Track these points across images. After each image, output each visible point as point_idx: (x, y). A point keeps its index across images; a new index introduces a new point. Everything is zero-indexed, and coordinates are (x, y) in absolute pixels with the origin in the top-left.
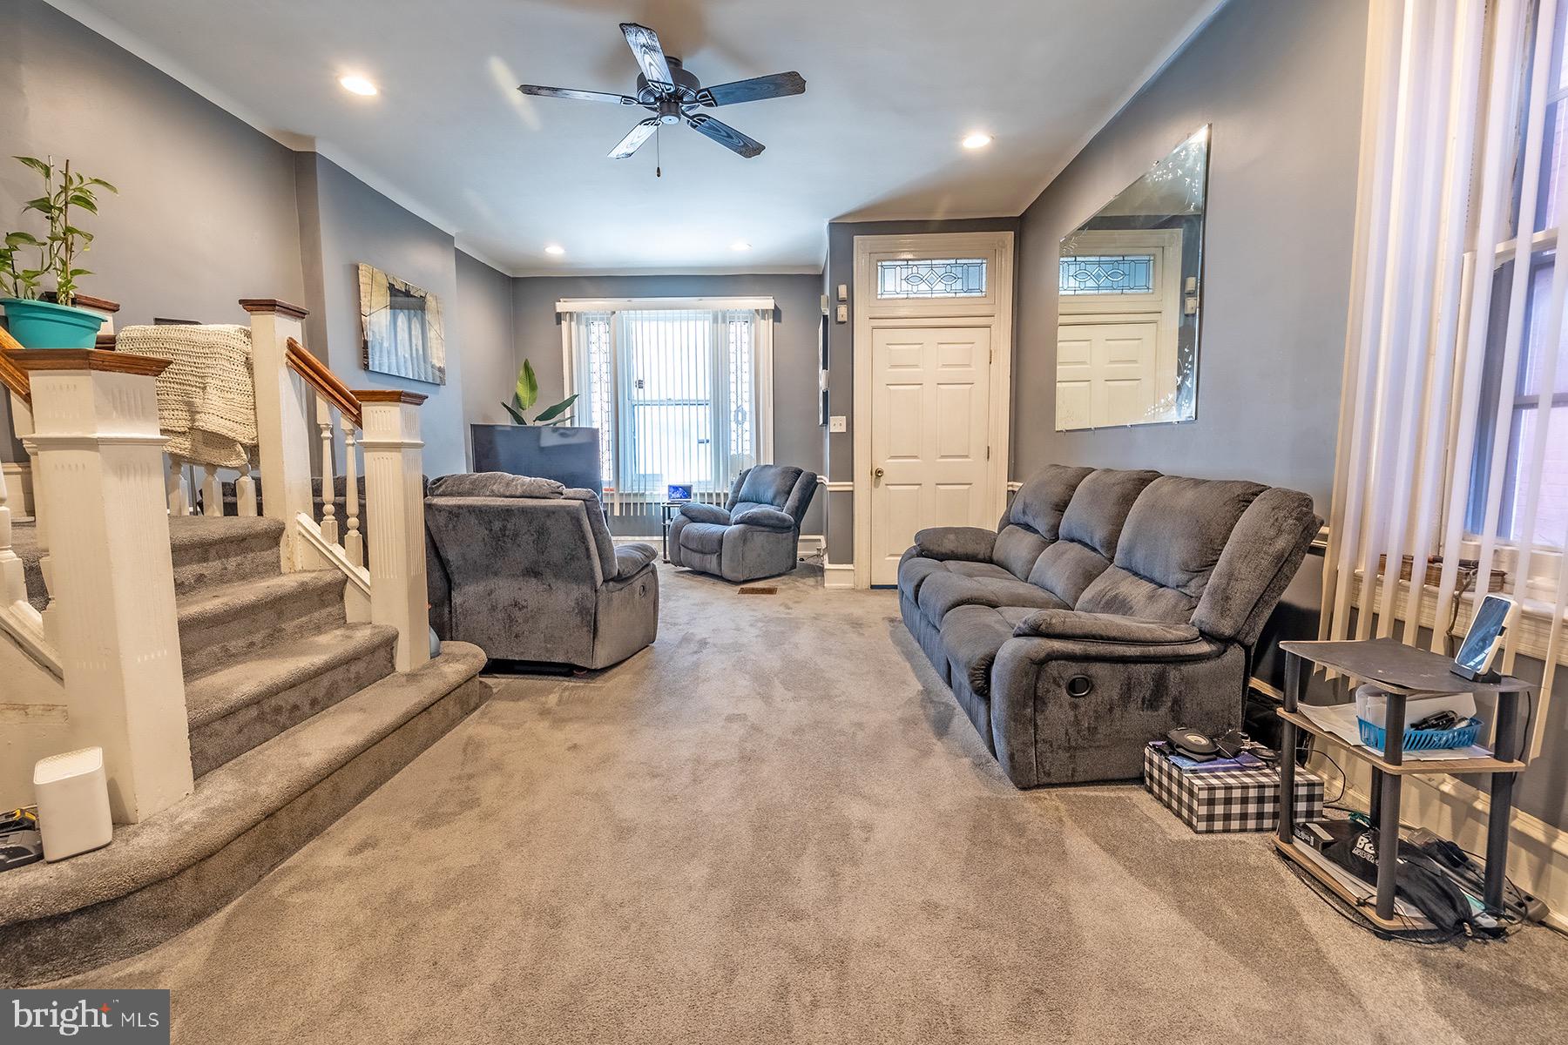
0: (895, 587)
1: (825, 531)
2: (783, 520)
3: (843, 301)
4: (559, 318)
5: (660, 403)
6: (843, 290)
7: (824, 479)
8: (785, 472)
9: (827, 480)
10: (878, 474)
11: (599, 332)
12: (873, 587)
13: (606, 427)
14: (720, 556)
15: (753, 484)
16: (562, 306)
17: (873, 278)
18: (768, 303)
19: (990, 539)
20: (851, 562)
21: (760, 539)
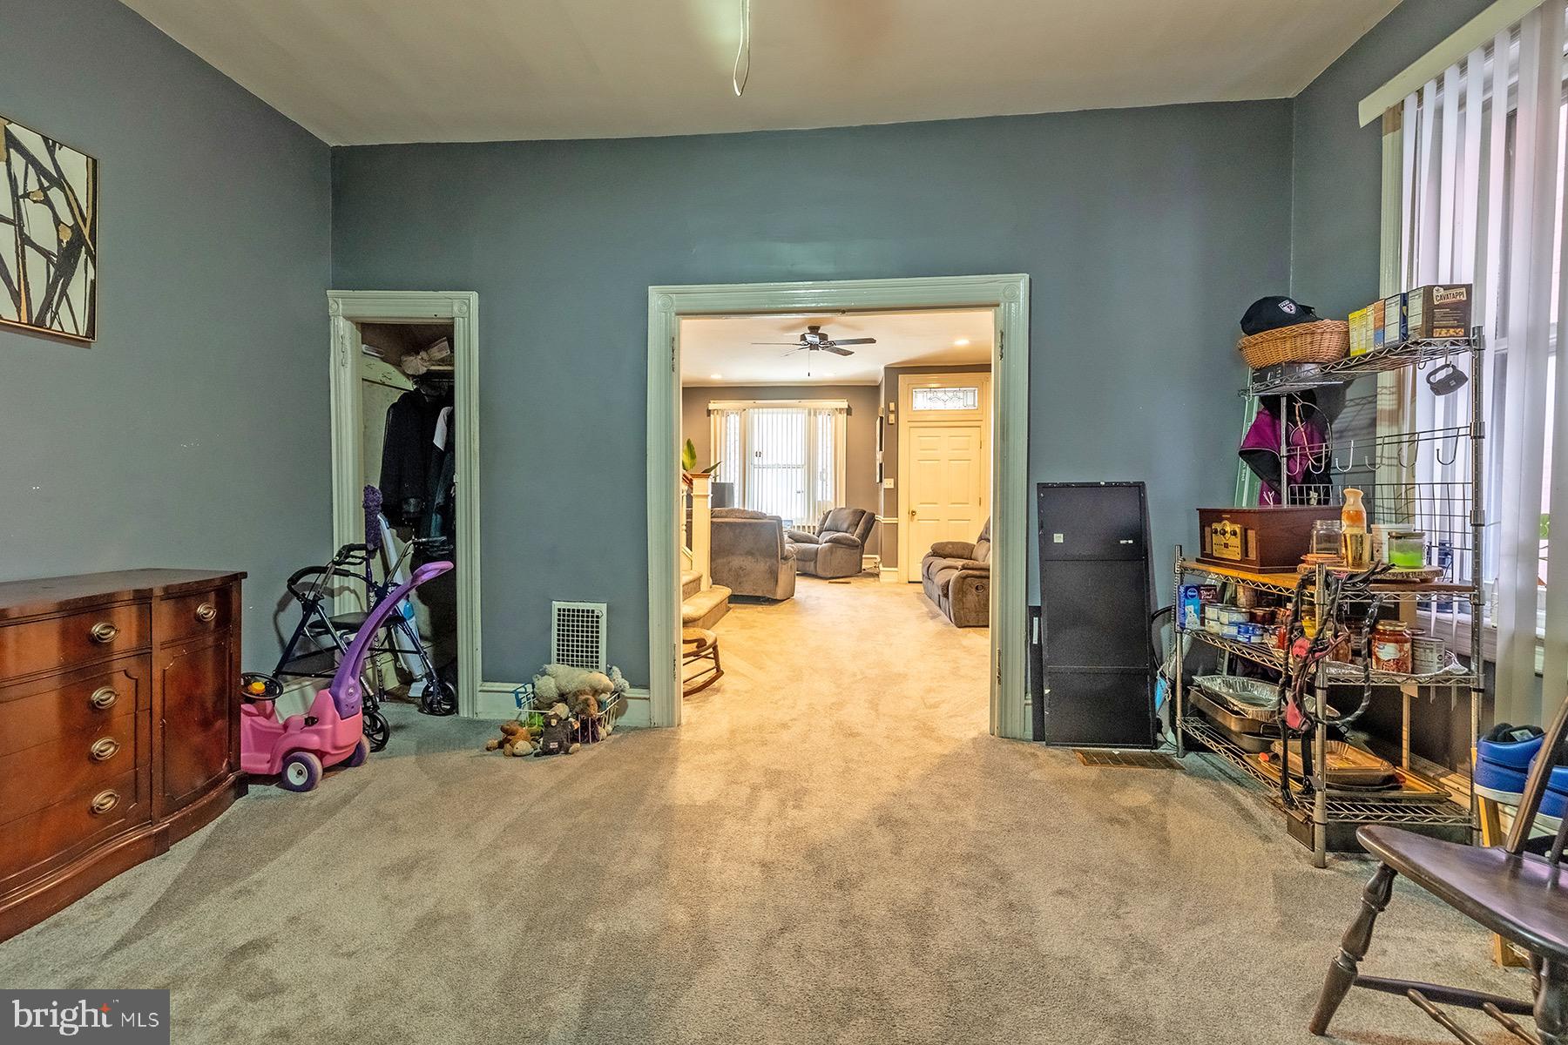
0: (921, 582)
1: (879, 552)
2: (854, 541)
3: (892, 412)
4: (709, 412)
5: (772, 467)
6: (892, 406)
7: (880, 517)
8: (855, 512)
9: (882, 518)
10: (913, 513)
11: (734, 421)
12: (909, 582)
13: (737, 482)
14: (816, 562)
15: (834, 520)
16: (712, 406)
17: (910, 397)
18: (844, 404)
19: (971, 548)
20: (896, 567)
21: (841, 553)
